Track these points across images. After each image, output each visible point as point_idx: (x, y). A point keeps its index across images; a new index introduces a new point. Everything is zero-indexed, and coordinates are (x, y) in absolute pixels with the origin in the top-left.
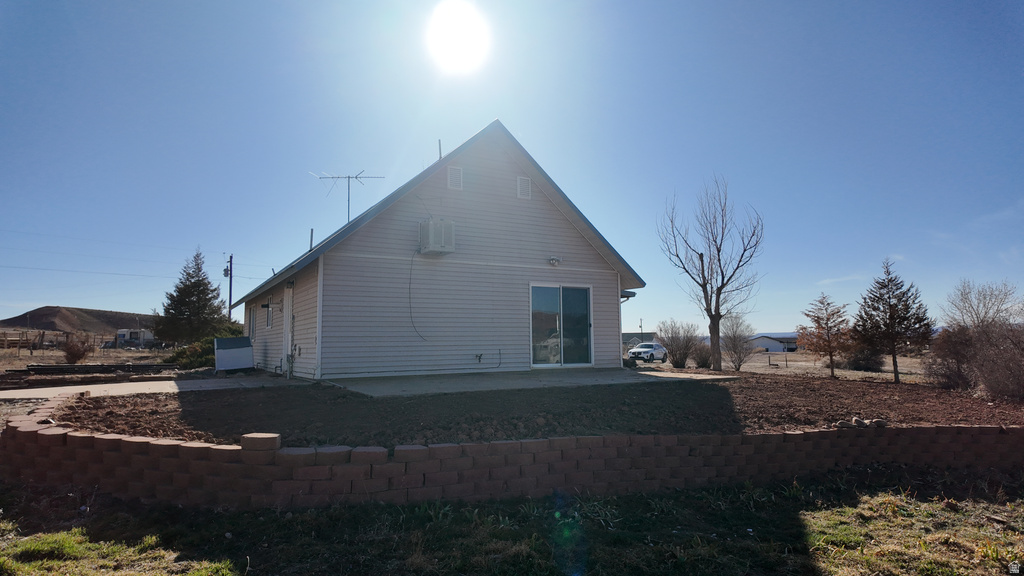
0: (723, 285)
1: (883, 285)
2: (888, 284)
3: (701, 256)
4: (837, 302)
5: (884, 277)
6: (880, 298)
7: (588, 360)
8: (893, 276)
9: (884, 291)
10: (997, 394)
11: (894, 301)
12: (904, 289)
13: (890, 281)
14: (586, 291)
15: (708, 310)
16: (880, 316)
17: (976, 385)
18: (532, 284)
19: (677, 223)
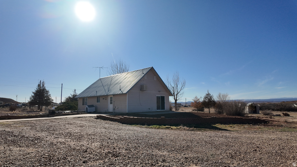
0: (178, 94)
1: (207, 95)
2: (208, 94)
3: (173, 87)
4: (199, 97)
5: (207, 93)
6: (207, 97)
7: (164, 109)
8: (209, 93)
9: (207, 96)
10: (227, 114)
11: (209, 98)
12: (211, 95)
13: (209, 94)
14: (164, 97)
15: (174, 99)
16: (207, 100)
17: (224, 113)
18: (157, 96)
19: (169, 81)
